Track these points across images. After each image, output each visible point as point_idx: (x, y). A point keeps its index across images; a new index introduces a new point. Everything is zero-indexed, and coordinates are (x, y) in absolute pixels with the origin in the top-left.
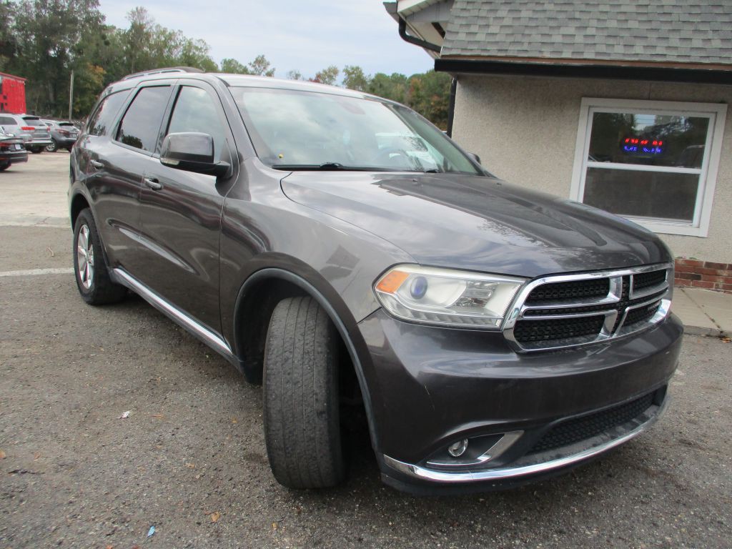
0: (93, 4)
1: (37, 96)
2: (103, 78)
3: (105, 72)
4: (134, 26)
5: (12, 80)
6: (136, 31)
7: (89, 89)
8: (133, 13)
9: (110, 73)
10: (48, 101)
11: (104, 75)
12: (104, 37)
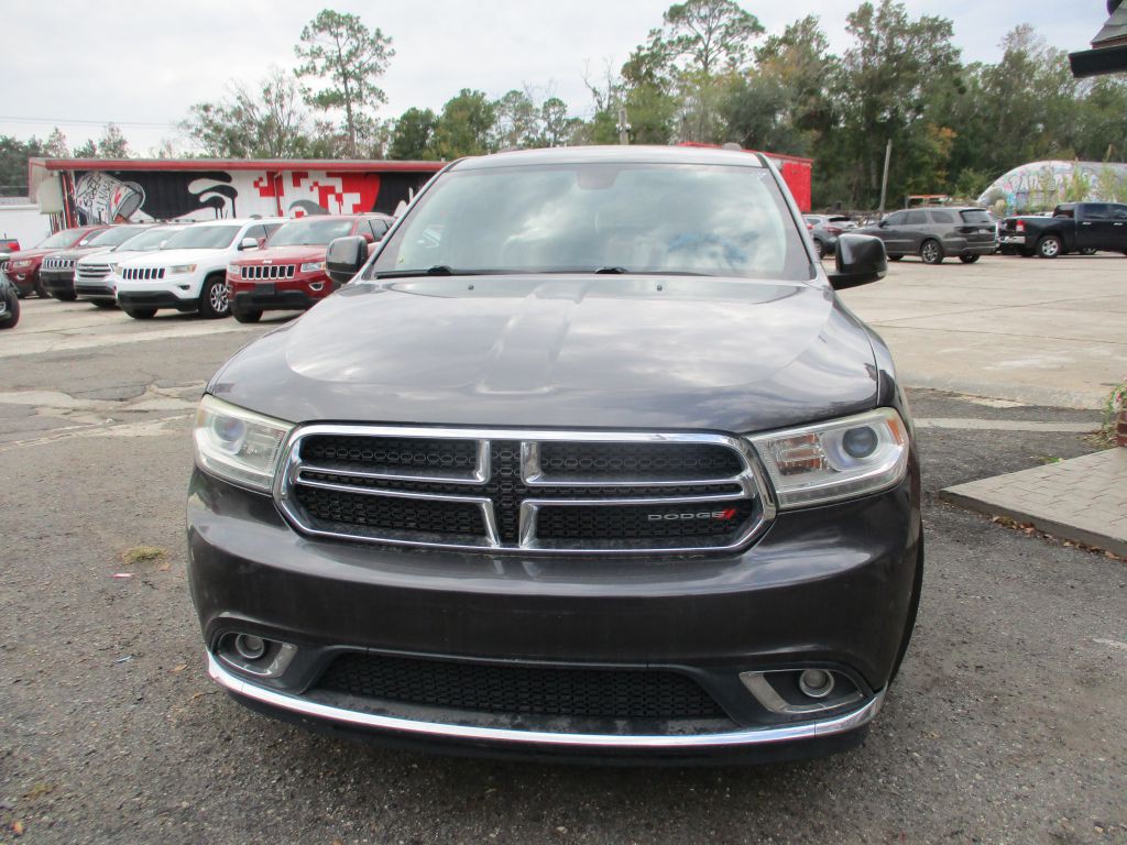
0: (943, 35)
1: (854, 180)
2: (951, 144)
3: (954, 135)
4: (1008, 56)
5: (795, 163)
6: (1011, 62)
7: (927, 163)
8: (1011, 36)
9: (963, 137)
10: (868, 187)
11: (952, 139)
12: (958, 82)
